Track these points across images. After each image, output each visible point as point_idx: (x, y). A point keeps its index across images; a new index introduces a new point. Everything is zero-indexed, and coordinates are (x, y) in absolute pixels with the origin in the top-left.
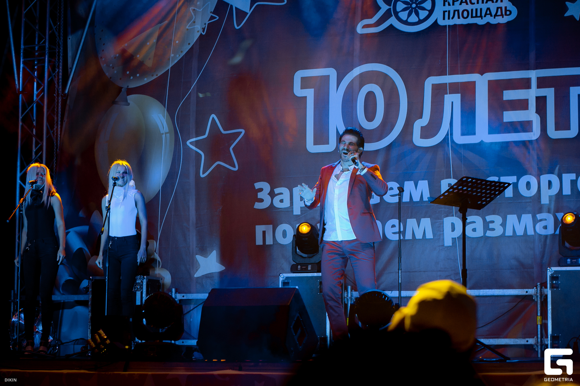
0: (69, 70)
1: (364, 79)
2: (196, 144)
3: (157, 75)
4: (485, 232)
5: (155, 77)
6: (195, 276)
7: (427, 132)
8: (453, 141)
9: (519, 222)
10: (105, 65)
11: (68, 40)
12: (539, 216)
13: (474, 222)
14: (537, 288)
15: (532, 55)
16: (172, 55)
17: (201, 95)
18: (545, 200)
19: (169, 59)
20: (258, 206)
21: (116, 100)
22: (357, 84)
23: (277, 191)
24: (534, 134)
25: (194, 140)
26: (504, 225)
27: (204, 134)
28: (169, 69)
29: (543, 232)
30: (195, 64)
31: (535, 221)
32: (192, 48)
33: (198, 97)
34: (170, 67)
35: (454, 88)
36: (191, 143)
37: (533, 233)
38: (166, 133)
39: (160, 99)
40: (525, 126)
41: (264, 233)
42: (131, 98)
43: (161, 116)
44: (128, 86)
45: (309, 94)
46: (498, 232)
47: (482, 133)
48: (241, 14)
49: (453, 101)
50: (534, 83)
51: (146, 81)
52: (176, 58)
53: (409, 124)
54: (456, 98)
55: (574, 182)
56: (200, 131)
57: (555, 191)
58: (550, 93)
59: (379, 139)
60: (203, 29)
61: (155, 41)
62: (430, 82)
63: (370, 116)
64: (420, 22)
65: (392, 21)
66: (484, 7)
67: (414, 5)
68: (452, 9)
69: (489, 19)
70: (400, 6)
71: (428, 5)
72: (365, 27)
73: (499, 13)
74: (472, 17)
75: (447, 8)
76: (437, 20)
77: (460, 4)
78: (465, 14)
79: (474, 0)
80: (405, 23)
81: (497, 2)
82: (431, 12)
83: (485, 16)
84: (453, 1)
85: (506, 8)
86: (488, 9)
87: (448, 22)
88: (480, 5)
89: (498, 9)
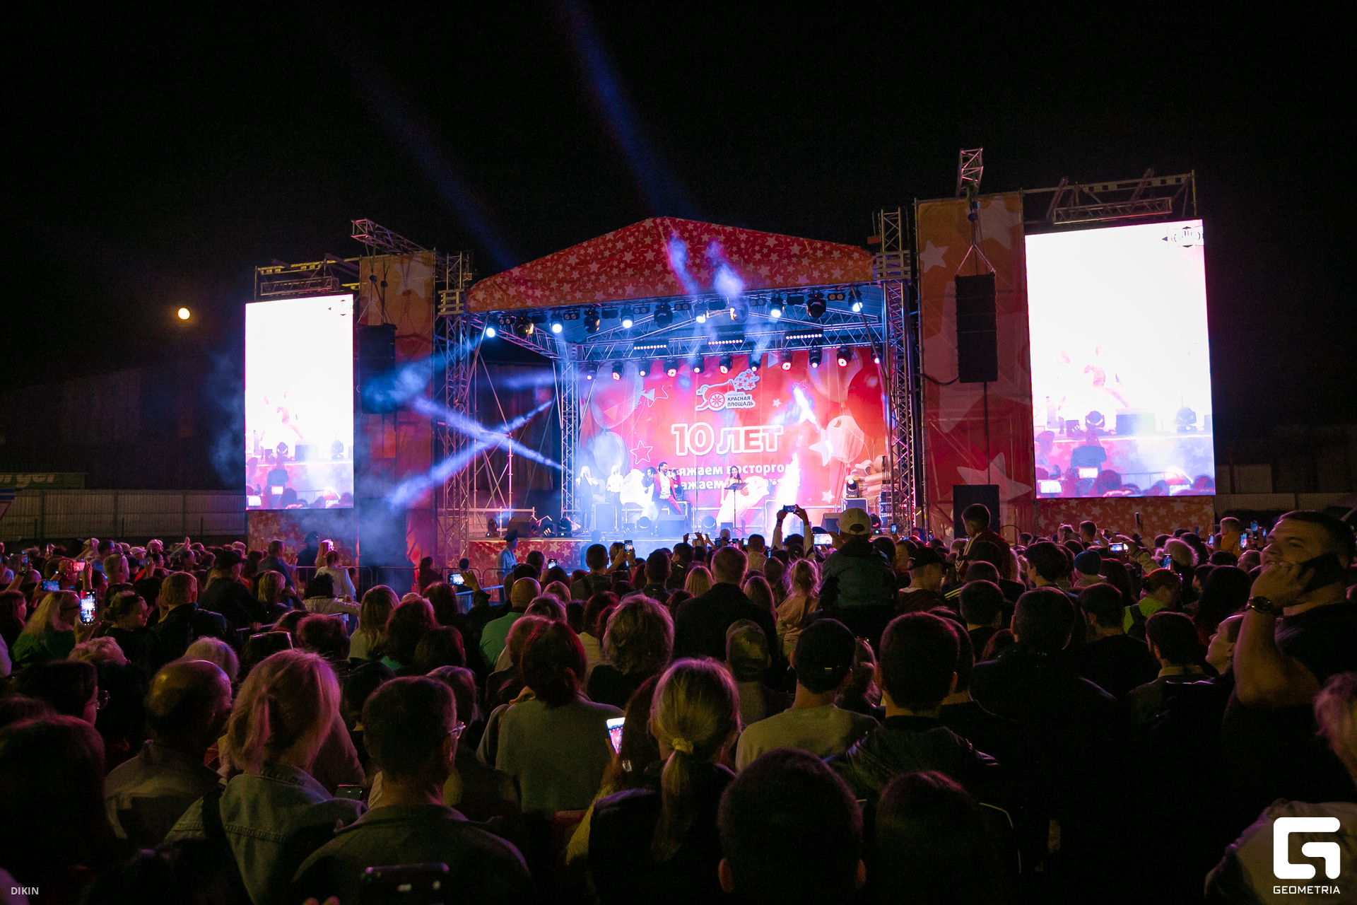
1: (698, 428)
5: (617, 425)
7: (721, 449)
8: (731, 452)
10: (597, 419)
15: (760, 421)
18: (765, 474)
19: (622, 418)
21: (601, 433)
22: (695, 430)
24: (761, 450)
28: (622, 422)
30: (633, 421)
32: (631, 414)
33: (634, 433)
35: (730, 432)
36: (632, 451)
38: (622, 447)
39: (619, 433)
40: (758, 447)
42: (606, 433)
43: (619, 440)
44: (605, 428)
45: (677, 433)
47: (742, 449)
48: (651, 401)
49: (731, 437)
50: (761, 431)
51: (613, 426)
52: (625, 418)
53: (715, 446)
54: (732, 436)
55: (776, 468)
56: (635, 447)
57: (769, 471)
58: (767, 435)
59: (704, 451)
60: (636, 407)
61: (617, 411)
62: (723, 430)
63: (700, 442)
64: (719, 407)
65: (709, 406)
66: (743, 401)
67: (717, 401)
68: (731, 402)
69: (745, 406)
70: (712, 400)
71: (722, 400)
72: (699, 408)
73: (749, 404)
74: (739, 405)
75: (729, 402)
76: (725, 406)
77: (734, 400)
78: (736, 404)
79: (739, 399)
80: (714, 407)
81: (748, 400)
82: (723, 403)
83: (743, 405)
84: (732, 399)
85: (751, 402)
86: (745, 402)
87: (729, 407)
88: (741, 401)
89: (748, 402)
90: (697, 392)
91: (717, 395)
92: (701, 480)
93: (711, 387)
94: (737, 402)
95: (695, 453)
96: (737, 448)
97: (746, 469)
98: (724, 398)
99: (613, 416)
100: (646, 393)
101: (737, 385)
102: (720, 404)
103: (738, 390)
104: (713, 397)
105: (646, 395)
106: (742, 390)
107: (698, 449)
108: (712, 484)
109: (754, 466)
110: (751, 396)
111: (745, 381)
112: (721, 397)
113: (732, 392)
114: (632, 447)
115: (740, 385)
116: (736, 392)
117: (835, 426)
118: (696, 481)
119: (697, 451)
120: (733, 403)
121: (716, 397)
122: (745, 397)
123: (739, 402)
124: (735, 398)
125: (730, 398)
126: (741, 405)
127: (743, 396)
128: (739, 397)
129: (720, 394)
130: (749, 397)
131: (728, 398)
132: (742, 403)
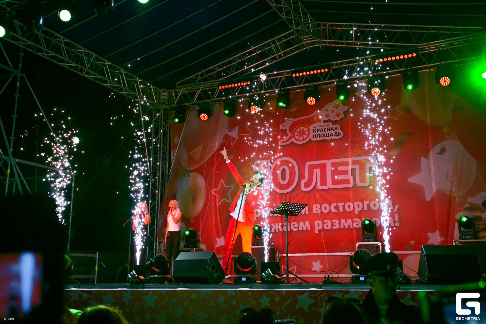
2: (215, 192)
4: (332, 227)
5: (200, 165)
6: (216, 247)
7: (307, 185)
8: (318, 188)
9: (346, 223)
10: (182, 162)
12: (354, 220)
13: (327, 223)
15: (350, 151)
17: (217, 172)
18: (356, 213)
19: (206, 157)
21: (185, 175)
22: (279, 165)
24: (351, 185)
25: (214, 190)
26: (340, 224)
27: (218, 188)
28: (205, 162)
29: (357, 227)
31: (353, 222)
32: (214, 153)
34: (206, 160)
35: (318, 166)
36: (213, 192)
37: (352, 227)
38: (203, 187)
39: (202, 174)
40: (347, 181)
42: (191, 174)
43: (202, 181)
44: (190, 169)
46: (337, 227)
47: (329, 185)
48: (234, 139)
49: (317, 171)
50: (350, 163)
51: (197, 166)
52: (208, 157)
53: (299, 182)
55: (369, 205)
56: (216, 187)
57: (361, 208)
58: (357, 167)
59: (288, 188)
60: (219, 146)
61: (201, 151)
62: (308, 164)
63: (283, 179)
64: (304, 140)
65: (293, 140)
66: (330, 132)
67: (302, 133)
68: (317, 134)
69: (332, 137)
70: (296, 134)
72: (282, 142)
73: (336, 135)
74: (325, 137)
75: (315, 133)
76: (310, 139)
77: (320, 132)
78: (322, 136)
79: (326, 130)
80: (298, 140)
81: (335, 130)
82: (308, 136)
83: (330, 136)
84: (317, 131)
85: (339, 132)
86: (332, 133)
87: (315, 139)
88: (328, 132)
89: (335, 133)
90: (281, 126)
91: (302, 128)
93: (295, 120)
94: (324, 133)
95: (278, 191)
96: (324, 182)
97: (335, 208)
98: (309, 130)
99: (197, 157)
100: (230, 131)
101: (324, 116)
102: (305, 136)
103: (325, 121)
104: (298, 130)
105: (229, 133)
106: (329, 121)
107: (281, 187)
108: (297, 226)
109: (343, 204)
110: (338, 126)
111: (332, 112)
112: (306, 129)
113: (317, 124)
114: (213, 186)
115: (327, 116)
116: (322, 124)
117: (437, 154)
118: (281, 222)
119: (280, 189)
120: (319, 135)
121: (300, 130)
122: (332, 128)
123: (326, 133)
124: (322, 129)
125: (316, 129)
126: (328, 136)
127: (329, 127)
128: (326, 128)
129: (305, 127)
130: (336, 128)
131: (314, 130)
132: (329, 134)
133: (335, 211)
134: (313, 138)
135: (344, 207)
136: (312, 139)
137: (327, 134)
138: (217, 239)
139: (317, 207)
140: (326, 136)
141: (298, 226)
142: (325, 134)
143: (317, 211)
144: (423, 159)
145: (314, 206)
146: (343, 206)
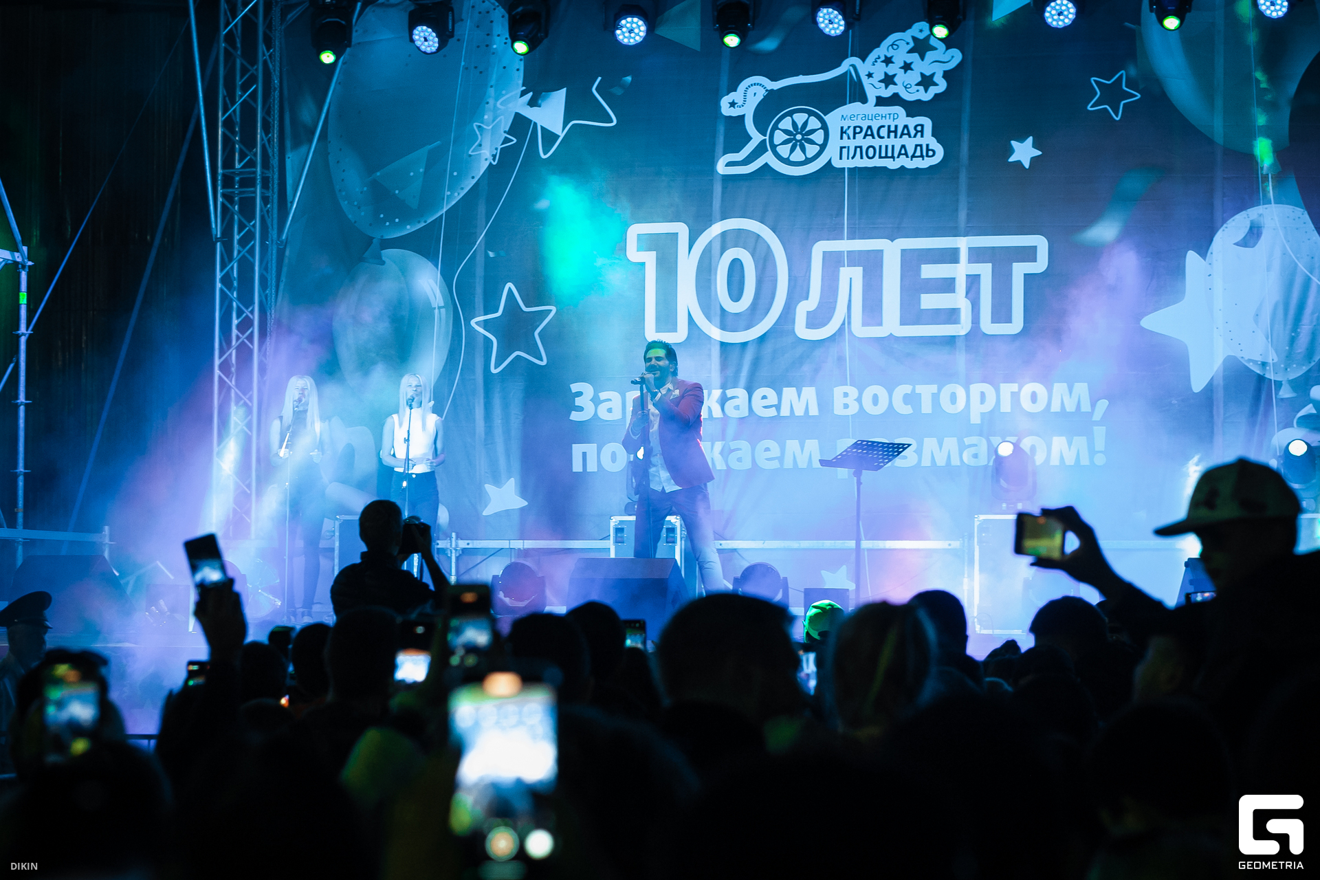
0: (289, 205)
1: (726, 240)
3: (425, 222)
5: (423, 224)
6: (484, 514)
7: (815, 321)
8: (850, 333)
9: (941, 448)
10: (346, 202)
11: (287, 159)
12: (967, 441)
14: (963, 540)
15: (962, 215)
16: (449, 193)
17: (491, 254)
18: (975, 419)
19: (443, 199)
20: (574, 416)
21: (364, 256)
22: (717, 247)
23: (603, 396)
24: (963, 327)
25: (481, 318)
27: (497, 311)
28: (442, 214)
29: (973, 462)
30: (482, 209)
31: (962, 448)
32: (477, 183)
33: (487, 256)
34: (445, 210)
35: (855, 259)
36: (477, 323)
37: (959, 464)
38: (440, 308)
39: (430, 254)
40: (951, 316)
41: (584, 454)
42: (388, 254)
43: (432, 282)
44: (382, 236)
45: (649, 259)
46: (910, 461)
47: (891, 324)
48: (550, 137)
49: (852, 276)
50: (964, 255)
51: (410, 229)
52: (453, 197)
53: (789, 308)
54: (856, 273)
55: (1015, 396)
56: (490, 307)
57: (989, 406)
58: (985, 270)
59: (748, 327)
60: (494, 157)
61: (421, 170)
62: (820, 248)
63: (736, 293)
64: (808, 161)
66: (898, 143)
67: (800, 137)
68: (852, 144)
69: (904, 162)
70: (779, 137)
71: (818, 137)
72: (730, 164)
73: (918, 153)
74: (880, 157)
75: (845, 142)
76: (830, 160)
77: (864, 138)
78: (871, 152)
79: (884, 132)
80: (787, 161)
81: (915, 136)
82: (823, 147)
83: (898, 157)
84: (855, 133)
85: (927, 145)
86: (903, 146)
87: (846, 164)
88: (891, 141)
89: (916, 146)
90: (725, 102)
91: (800, 118)
92: (735, 439)
93: (777, 85)
94: (876, 142)
95: (716, 333)
96: (873, 316)
97: (907, 399)
98: (825, 127)
99: (411, 193)
100: (533, 103)
101: (875, 80)
102: (812, 150)
103: (881, 101)
104: (786, 124)
105: (531, 113)
106: (895, 100)
107: (726, 321)
108: (776, 452)
109: (934, 388)
110: (927, 123)
111: (907, 67)
112: (814, 123)
113: (854, 108)
114: (479, 301)
115: (888, 80)
116: (870, 107)
117: (1237, 244)
118: (723, 439)
119: (723, 327)
120: (861, 147)
121: (794, 124)
122: (906, 127)
123: (883, 142)
124: (869, 127)
125: (849, 127)
126: (890, 155)
127: (896, 122)
128: (883, 126)
129: (811, 113)
130: (919, 128)
131: (842, 128)
132: (893, 146)
133: (906, 410)
134: (841, 158)
135: (936, 398)
136: (837, 164)
137: (887, 147)
138: (489, 488)
139: (846, 395)
140: (883, 154)
141: (779, 455)
142: (880, 147)
143: (846, 406)
144: (1192, 257)
145: (838, 391)
146: (933, 394)
